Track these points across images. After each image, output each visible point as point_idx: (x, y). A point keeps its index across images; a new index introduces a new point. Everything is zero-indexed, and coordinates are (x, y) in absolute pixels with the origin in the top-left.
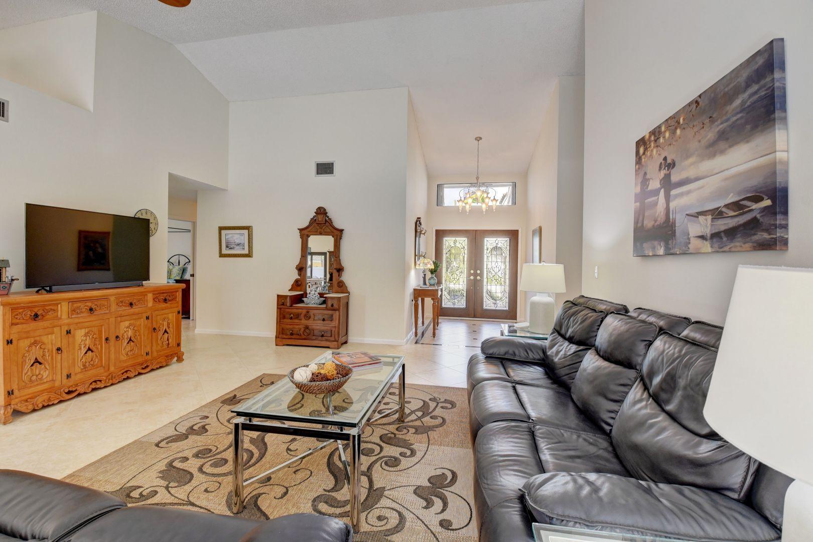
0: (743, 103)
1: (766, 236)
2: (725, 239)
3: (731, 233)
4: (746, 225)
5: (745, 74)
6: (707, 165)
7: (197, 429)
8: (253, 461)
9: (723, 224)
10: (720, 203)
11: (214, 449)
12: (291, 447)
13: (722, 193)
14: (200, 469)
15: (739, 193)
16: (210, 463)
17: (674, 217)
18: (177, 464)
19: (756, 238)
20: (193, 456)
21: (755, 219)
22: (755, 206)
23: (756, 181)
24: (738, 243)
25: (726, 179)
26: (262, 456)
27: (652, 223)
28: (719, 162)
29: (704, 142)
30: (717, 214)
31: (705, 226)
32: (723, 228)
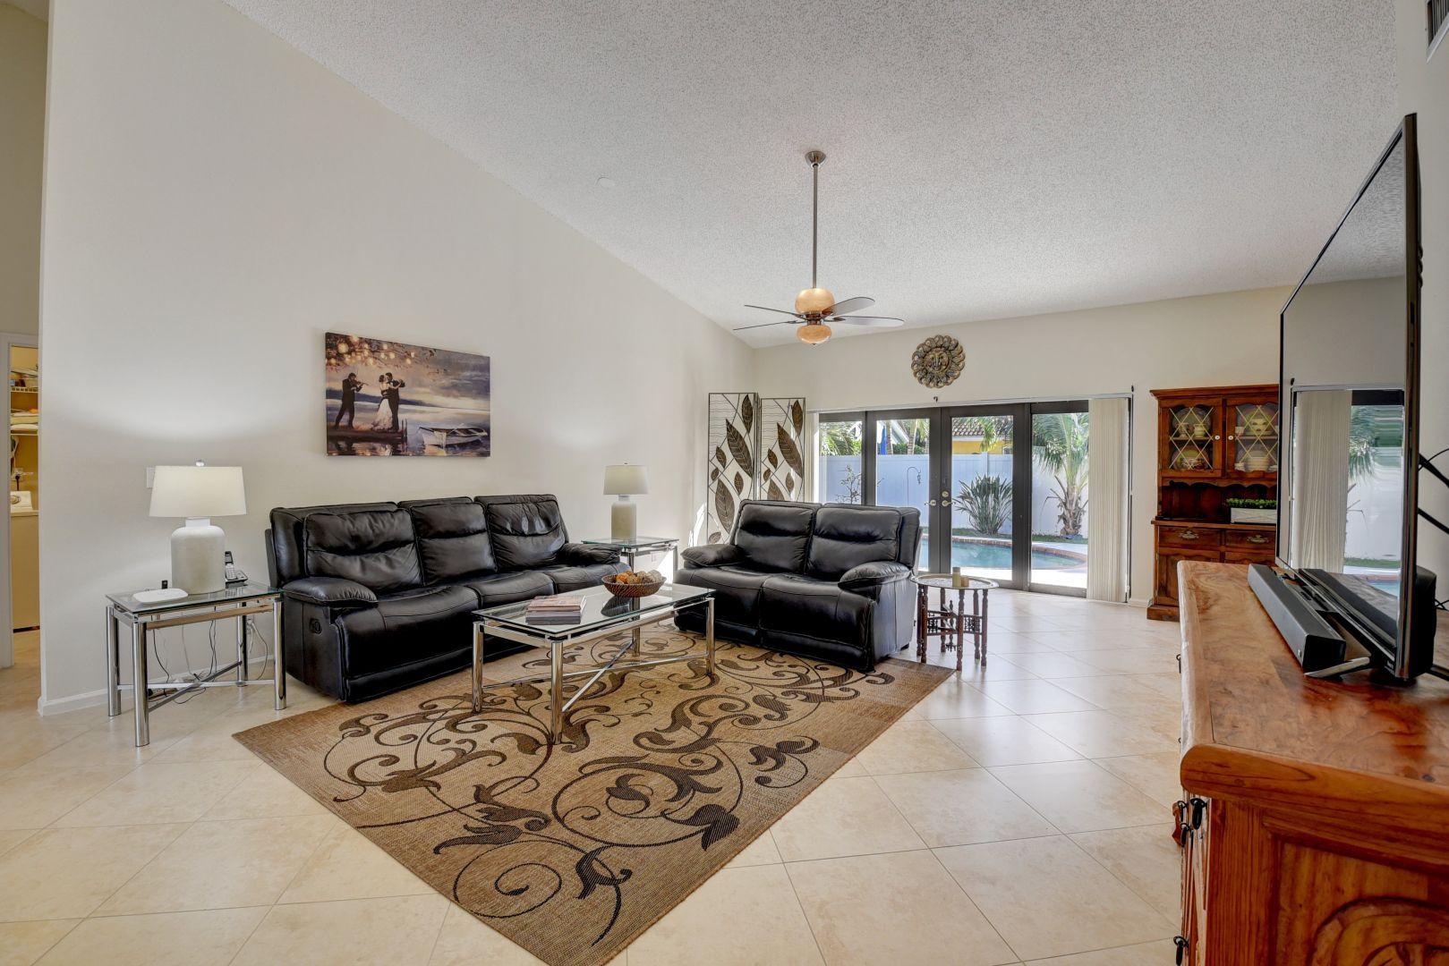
0: (471, 376)
1: (484, 449)
2: (458, 449)
3: (463, 446)
4: (472, 442)
5: (473, 362)
6: (439, 399)
7: (769, 759)
8: (692, 703)
9: (455, 440)
10: (455, 427)
11: (736, 723)
12: (645, 707)
13: (454, 421)
14: (747, 706)
15: (468, 424)
16: (739, 709)
17: (405, 426)
18: (777, 715)
19: (478, 450)
20: (760, 719)
21: (478, 441)
22: (478, 434)
23: (479, 421)
24: (467, 451)
25: (458, 414)
26: (681, 705)
27: (371, 426)
28: (451, 401)
29: (438, 383)
30: (451, 433)
31: (442, 438)
32: (456, 442)
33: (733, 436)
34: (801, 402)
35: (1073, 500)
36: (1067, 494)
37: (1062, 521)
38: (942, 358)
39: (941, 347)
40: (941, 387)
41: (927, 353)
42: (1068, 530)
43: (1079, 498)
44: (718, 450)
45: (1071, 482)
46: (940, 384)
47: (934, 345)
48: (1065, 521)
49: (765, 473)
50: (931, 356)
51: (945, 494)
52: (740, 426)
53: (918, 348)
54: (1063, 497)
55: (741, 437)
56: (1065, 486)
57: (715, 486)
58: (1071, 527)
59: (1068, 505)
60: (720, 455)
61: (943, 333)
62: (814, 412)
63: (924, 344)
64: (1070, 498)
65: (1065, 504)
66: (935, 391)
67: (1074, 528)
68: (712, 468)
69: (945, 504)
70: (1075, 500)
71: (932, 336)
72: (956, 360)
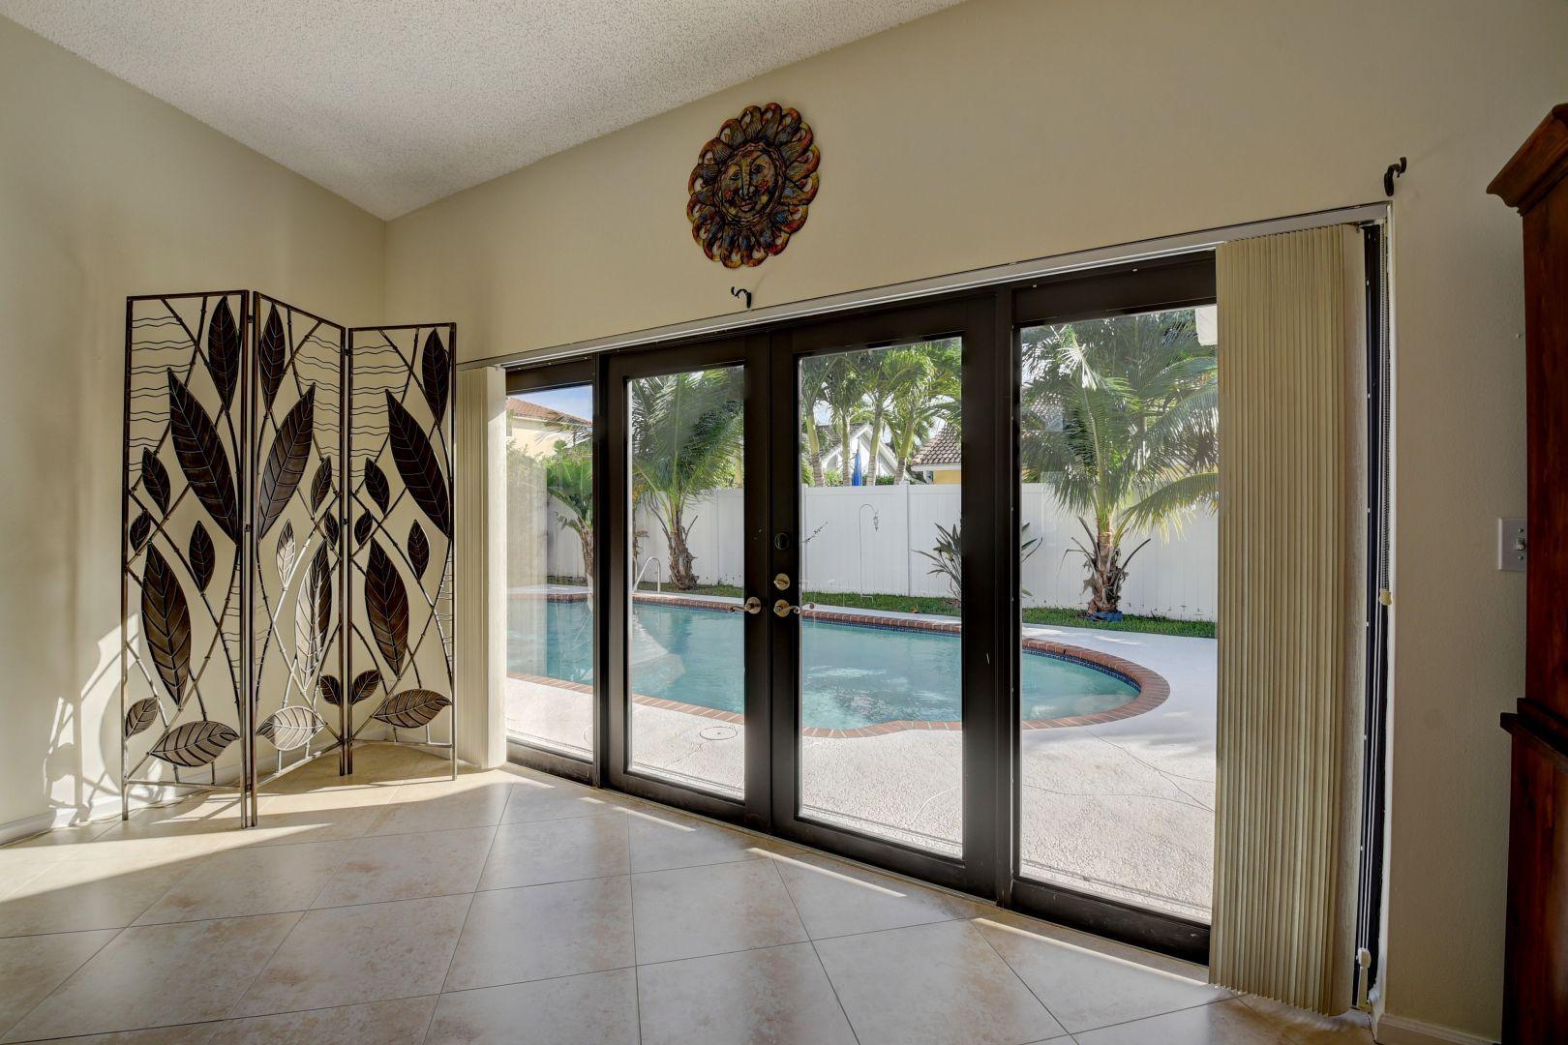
33: (187, 419)
34: (444, 334)
35: (1107, 556)
36: (1098, 546)
37: (1090, 589)
38: (759, 169)
39: (756, 139)
40: (760, 262)
41: (722, 164)
42: (1100, 605)
43: (1117, 553)
44: (150, 460)
45: (1103, 524)
46: (757, 255)
47: (739, 138)
48: (1096, 590)
49: (359, 523)
50: (732, 170)
51: (781, 582)
52: (205, 391)
53: (703, 156)
54: (1091, 549)
55: (206, 419)
56: (1095, 534)
57: (139, 566)
58: (1104, 600)
59: (1099, 565)
60: (155, 478)
61: (762, 100)
62: (491, 361)
63: (717, 140)
64: (1103, 554)
65: (1095, 562)
66: (745, 276)
67: (1109, 601)
68: (135, 512)
69: (781, 609)
70: (1111, 556)
71: (735, 112)
72: (797, 172)
